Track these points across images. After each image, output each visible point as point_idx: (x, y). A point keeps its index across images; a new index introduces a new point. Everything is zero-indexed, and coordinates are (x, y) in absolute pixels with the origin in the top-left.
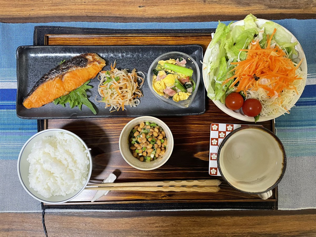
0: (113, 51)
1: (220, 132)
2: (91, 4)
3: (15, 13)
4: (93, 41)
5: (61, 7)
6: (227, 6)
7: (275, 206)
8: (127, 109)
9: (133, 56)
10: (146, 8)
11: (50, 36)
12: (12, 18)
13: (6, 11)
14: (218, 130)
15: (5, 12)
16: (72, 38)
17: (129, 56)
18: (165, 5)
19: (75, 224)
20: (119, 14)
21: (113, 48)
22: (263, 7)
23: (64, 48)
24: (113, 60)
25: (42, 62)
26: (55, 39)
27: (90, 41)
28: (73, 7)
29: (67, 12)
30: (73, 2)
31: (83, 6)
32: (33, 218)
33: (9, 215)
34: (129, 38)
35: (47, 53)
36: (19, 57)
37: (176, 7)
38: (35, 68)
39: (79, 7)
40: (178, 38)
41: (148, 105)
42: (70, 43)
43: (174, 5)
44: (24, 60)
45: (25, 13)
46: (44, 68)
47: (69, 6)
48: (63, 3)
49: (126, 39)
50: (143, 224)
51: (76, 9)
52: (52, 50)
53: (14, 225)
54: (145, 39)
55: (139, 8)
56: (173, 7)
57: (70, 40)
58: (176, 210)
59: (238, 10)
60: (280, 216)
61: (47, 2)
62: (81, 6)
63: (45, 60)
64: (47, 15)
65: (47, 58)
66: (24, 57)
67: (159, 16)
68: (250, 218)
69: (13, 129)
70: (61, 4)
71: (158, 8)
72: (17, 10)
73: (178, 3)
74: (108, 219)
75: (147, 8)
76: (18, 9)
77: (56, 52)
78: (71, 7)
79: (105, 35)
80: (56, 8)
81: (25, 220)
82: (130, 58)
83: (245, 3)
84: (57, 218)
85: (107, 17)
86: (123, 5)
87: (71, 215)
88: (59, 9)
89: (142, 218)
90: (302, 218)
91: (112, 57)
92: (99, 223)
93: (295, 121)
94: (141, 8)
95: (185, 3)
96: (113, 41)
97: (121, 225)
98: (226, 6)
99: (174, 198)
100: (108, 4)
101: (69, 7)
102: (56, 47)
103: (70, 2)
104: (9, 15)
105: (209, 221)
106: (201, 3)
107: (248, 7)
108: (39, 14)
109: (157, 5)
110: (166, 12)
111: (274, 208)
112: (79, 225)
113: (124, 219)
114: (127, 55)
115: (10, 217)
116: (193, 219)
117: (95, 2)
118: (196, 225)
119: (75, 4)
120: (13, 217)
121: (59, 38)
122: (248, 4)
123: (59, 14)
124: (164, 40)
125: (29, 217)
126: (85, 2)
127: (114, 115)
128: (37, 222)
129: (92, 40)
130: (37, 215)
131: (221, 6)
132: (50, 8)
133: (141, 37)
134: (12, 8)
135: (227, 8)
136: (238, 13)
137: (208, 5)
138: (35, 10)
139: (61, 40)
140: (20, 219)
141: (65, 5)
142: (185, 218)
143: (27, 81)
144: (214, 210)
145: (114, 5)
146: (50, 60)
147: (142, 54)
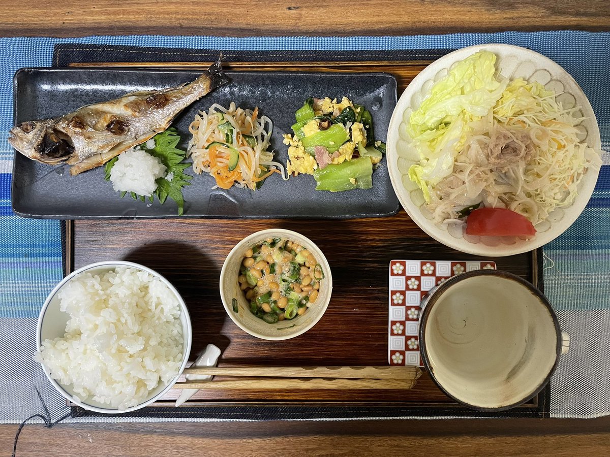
1: (408, 278)
3: (33, 19)
5: (127, 8)
6: (468, 9)
7: (544, 412)
9: (254, 93)
10: (302, 12)
12: (28, 29)
13: (15, 16)
14: (404, 273)
15: (13, 16)
17: (244, 93)
18: (340, 6)
19: (155, 449)
20: (247, 24)
22: (541, 12)
25: (66, 103)
28: (154, 8)
29: (140, 19)
31: (172, 6)
32: (72, 437)
35: (77, 83)
36: (19, 90)
37: (364, 11)
39: (165, 7)
43: (359, 5)
44: (29, 97)
45: (53, 18)
47: (145, 5)
50: (293, 451)
51: (158, 13)
52: (86, 77)
53: (33, 451)
55: (287, 11)
56: (358, 9)
59: (491, 17)
62: (169, 7)
64: (99, 23)
65: (76, 93)
66: (29, 90)
67: (328, 28)
68: (509, 439)
70: (127, 2)
71: (326, 12)
72: (38, 12)
73: (369, 2)
74: (223, 441)
75: (304, 12)
76: (40, 11)
77: (96, 83)
78: (148, 8)
80: (118, 10)
81: (54, 440)
82: (247, 98)
83: (506, 3)
84: (120, 438)
85: (221, 29)
86: (255, 5)
88: (124, 12)
92: (204, 447)
94: (292, 12)
97: (250, 452)
98: (465, 9)
100: (225, 2)
101: (145, 7)
104: (21, 24)
105: (427, 445)
106: (415, 2)
107: (511, 11)
108: (83, 22)
109: (325, 6)
110: (344, 21)
111: (541, 414)
112: (163, 451)
113: (255, 440)
116: (395, 441)
118: (401, 454)
119: (157, 2)
122: (511, 6)
123: (124, 22)
125: (61, 436)
128: (79, 445)
130: (80, 431)
131: (455, 9)
132: (105, 9)
134: (27, 8)
135: (469, 12)
136: (491, 23)
137: (430, 6)
138: (75, 14)
140: (44, 438)
141: (136, 3)
142: (378, 438)
146: (83, 99)
147: (273, 90)
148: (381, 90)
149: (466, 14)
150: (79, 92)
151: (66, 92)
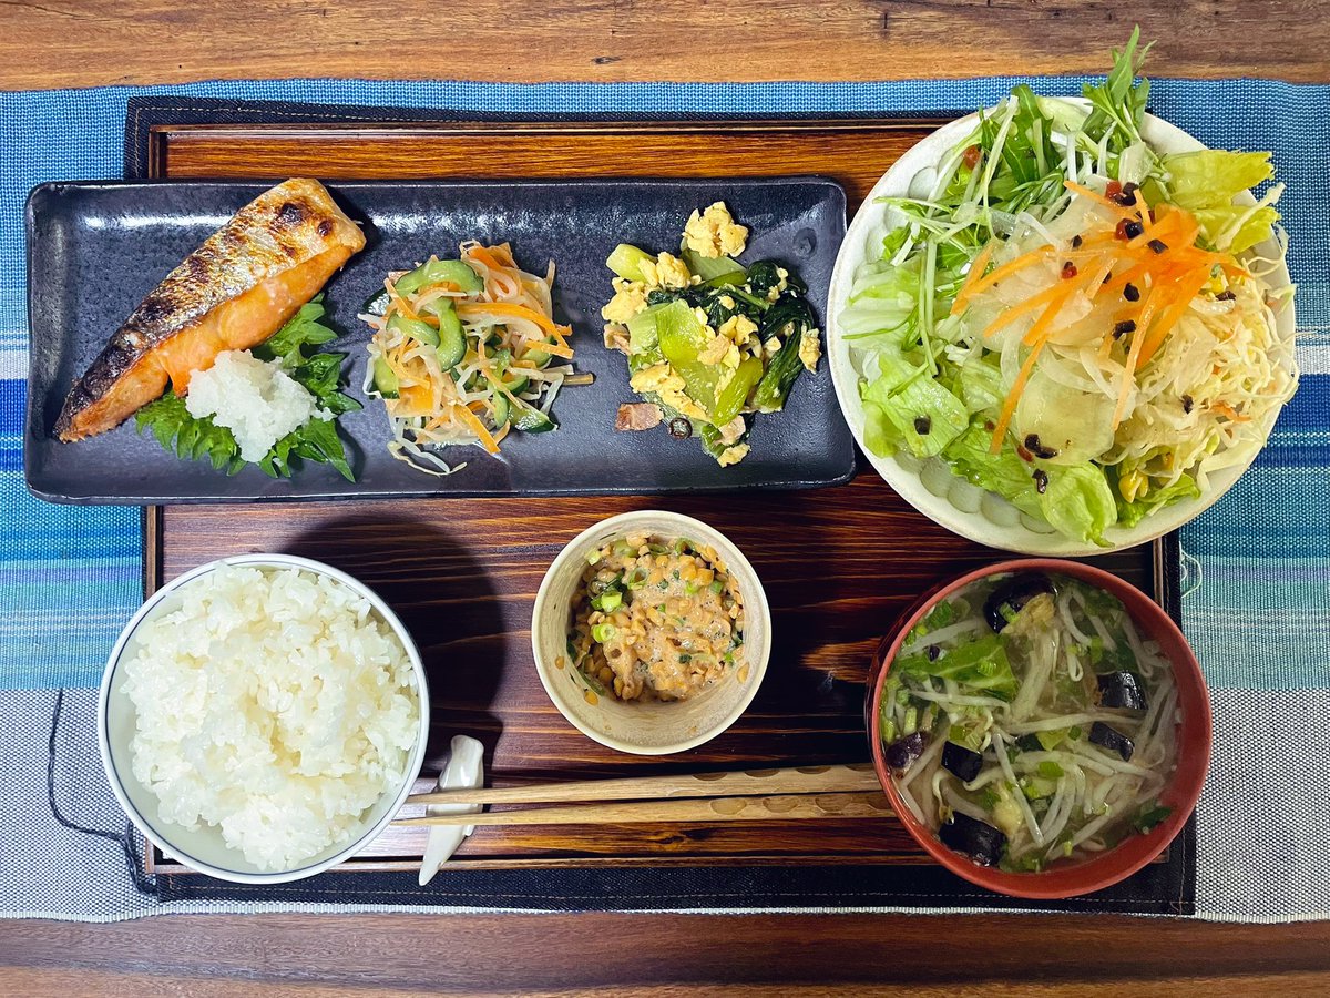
0: (447, 203)
2: (384, 49)
4: (363, 156)
5: (250, 67)
6: (986, 54)
7: (1183, 900)
8: (511, 461)
9: (540, 226)
10: (626, 67)
11: (173, 133)
16: (268, 142)
17: (519, 226)
18: (708, 54)
21: (450, 190)
23: (236, 191)
24: (453, 244)
25: (139, 255)
26: (194, 148)
27: (351, 156)
28: (307, 66)
30: (307, 43)
31: (347, 61)
33: (38, 980)
34: (521, 143)
35: (161, 213)
36: (36, 231)
37: (759, 63)
38: (107, 279)
39: (332, 63)
40: (736, 143)
41: (602, 445)
42: (259, 163)
43: (749, 51)
44: (60, 245)
46: (147, 280)
47: (290, 59)
48: (260, 48)
49: (506, 148)
52: (180, 199)
54: (591, 145)
55: (595, 67)
56: (747, 59)
57: (259, 152)
58: (746, 911)
60: (1223, 981)
61: (191, 45)
62: (339, 62)
63: (153, 246)
65: (160, 234)
66: (59, 233)
69: (36, 555)
70: (252, 53)
71: (678, 67)
73: (768, 44)
75: (630, 67)
76: (66, 75)
77: (201, 212)
78: (295, 65)
79: (415, 127)
82: (525, 235)
83: (1067, 38)
86: (524, 54)
87: (306, 980)
89: (617, 990)
90: (1317, 986)
91: (446, 232)
93: (1275, 532)
94: (605, 68)
95: (799, 42)
96: (452, 154)
98: (978, 54)
99: (715, 844)
100: (460, 49)
102: (198, 188)
103: (291, 44)
106: (868, 41)
109: (676, 55)
111: (1177, 905)
114: (510, 223)
115: (43, 986)
117: (403, 43)
119: (316, 53)
120: (54, 986)
121: (214, 141)
122: (1078, 46)
124: (673, 151)
126: (357, 43)
127: (455, 489)
129: (359, 151)
131: (957, 55)
132: (202, 69)
133: (572, 138)
134: (37, 70)
135: (986, 60)
137: (902, 49)
139: (220, 150)
141: (270, 56)
143: (74, 337)
144: (913, 910)
145: (488, 55)
146: (174, 246)
147: (580, 218)
148: (814, 214)
149: (980, 66)
150: (165, 232)
151: (139, 233)
